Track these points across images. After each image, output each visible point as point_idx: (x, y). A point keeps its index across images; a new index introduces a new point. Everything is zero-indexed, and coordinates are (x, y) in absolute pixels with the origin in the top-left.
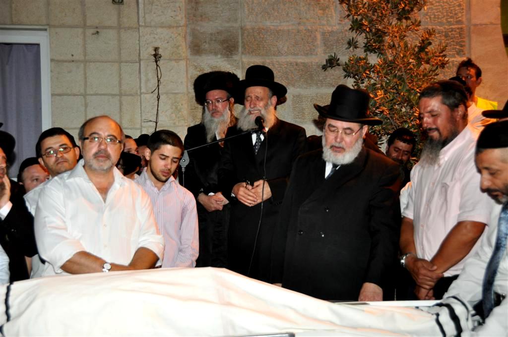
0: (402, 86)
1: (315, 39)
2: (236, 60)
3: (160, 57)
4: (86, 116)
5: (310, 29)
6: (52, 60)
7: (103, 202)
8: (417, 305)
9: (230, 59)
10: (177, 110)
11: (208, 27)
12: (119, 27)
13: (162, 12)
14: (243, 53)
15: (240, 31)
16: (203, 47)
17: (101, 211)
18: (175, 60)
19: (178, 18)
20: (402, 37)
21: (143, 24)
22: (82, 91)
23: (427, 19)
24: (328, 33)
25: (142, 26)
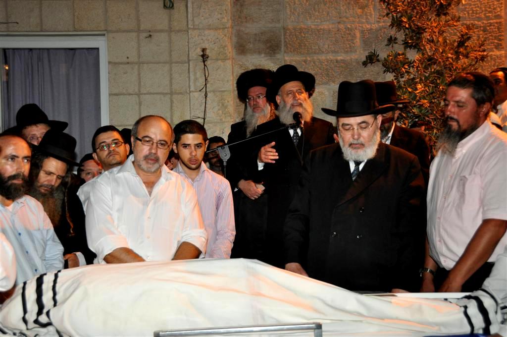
0: (441, 80)
1: (354, 37)
2: (278, 59)
3: (207, 58)
4: (140, 114)
5: (349, 27)
6: (110, 63)
7: (149, 196)
8: (446, 297)
9: (274, 57)
10: (224, 107)
11: (252, 28)
12: (170, 30)
13: (209, 15)
14: (285, 52)
15: (282, 31)
16: (248, 47)
17: (146, 204)
18: (222, 60)
19: (225, 20)
20: (441, 33)
21: (192, 27)
22: (137, 90)
23: (465, 14)
24: (367, 30)
25: (191, 28)
